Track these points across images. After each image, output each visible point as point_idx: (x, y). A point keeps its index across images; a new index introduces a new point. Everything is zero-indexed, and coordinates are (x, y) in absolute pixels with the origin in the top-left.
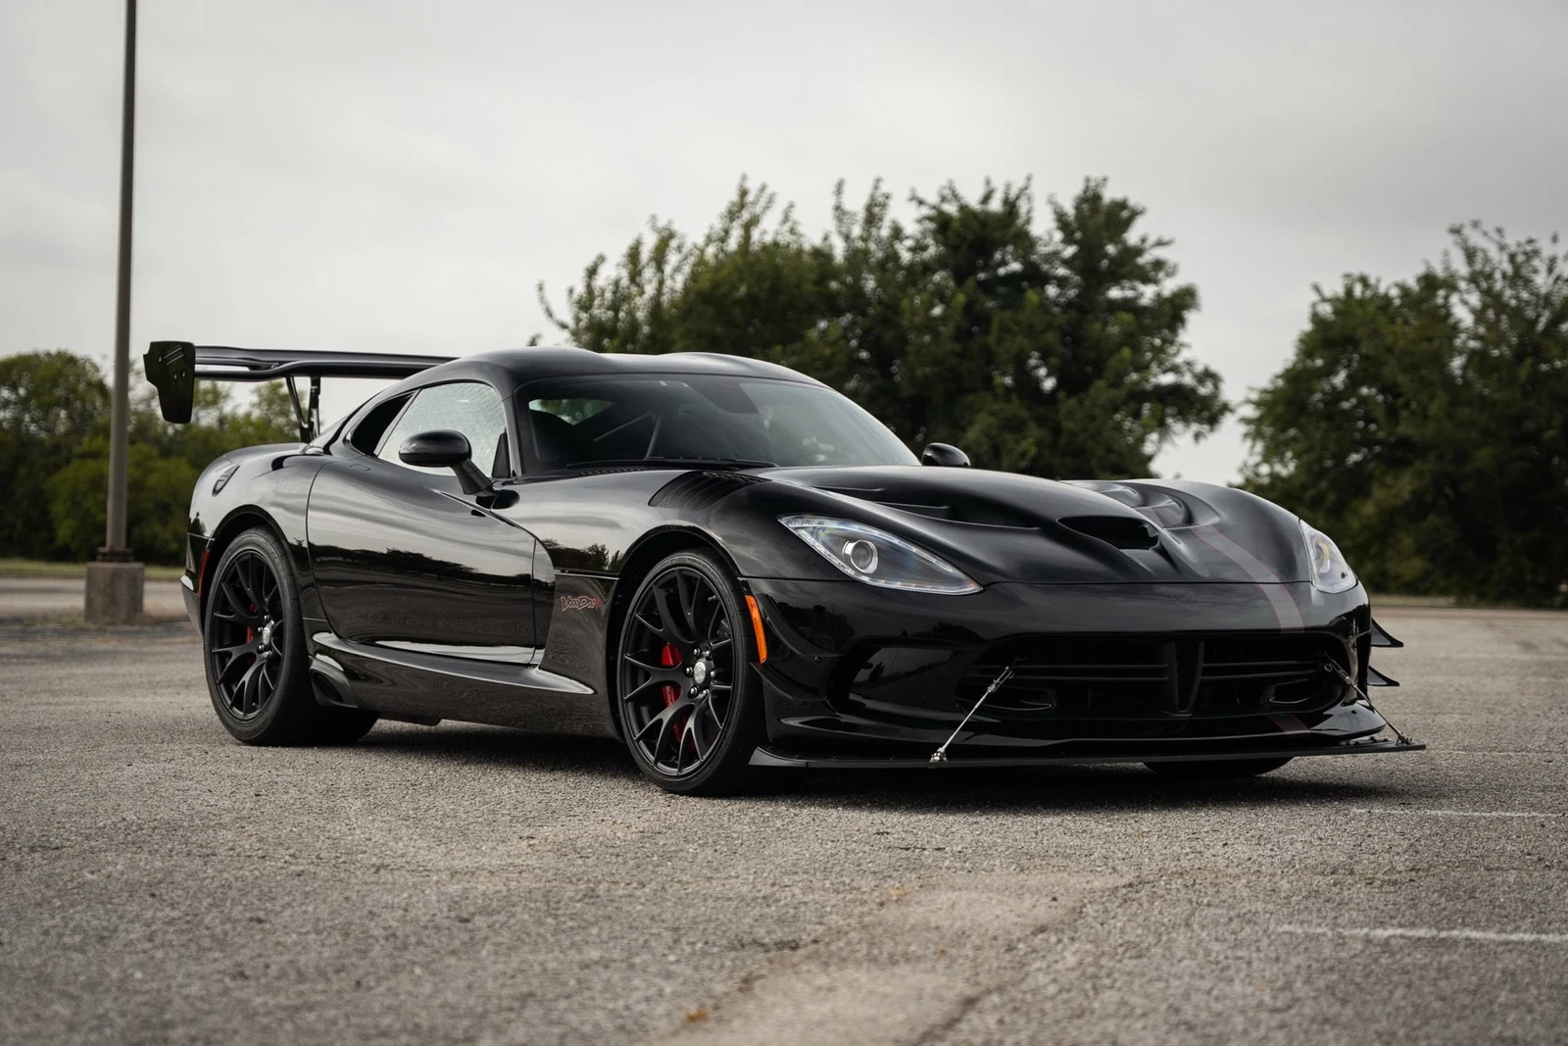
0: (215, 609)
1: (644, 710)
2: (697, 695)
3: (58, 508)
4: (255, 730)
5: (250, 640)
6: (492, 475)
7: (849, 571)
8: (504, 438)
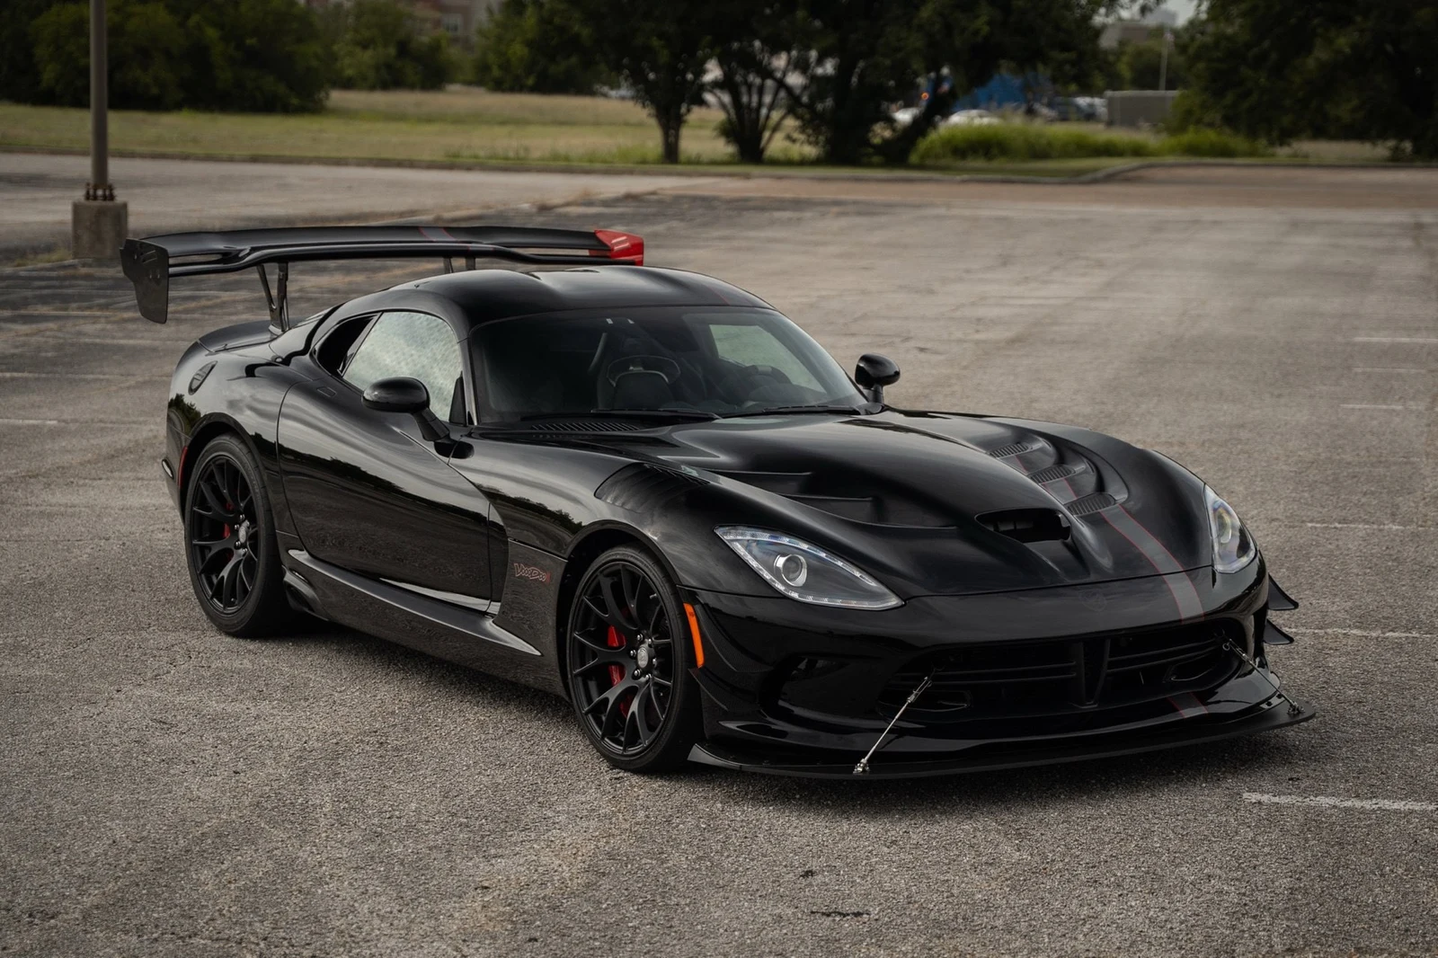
0: (194, 504)
1: (592, 685)
2: (640, 678)
3: (41, 52)
4: (234, 624)
5: (227, 535)
6: (450, 420)
7: (780, 587)
8: (460, 382)
